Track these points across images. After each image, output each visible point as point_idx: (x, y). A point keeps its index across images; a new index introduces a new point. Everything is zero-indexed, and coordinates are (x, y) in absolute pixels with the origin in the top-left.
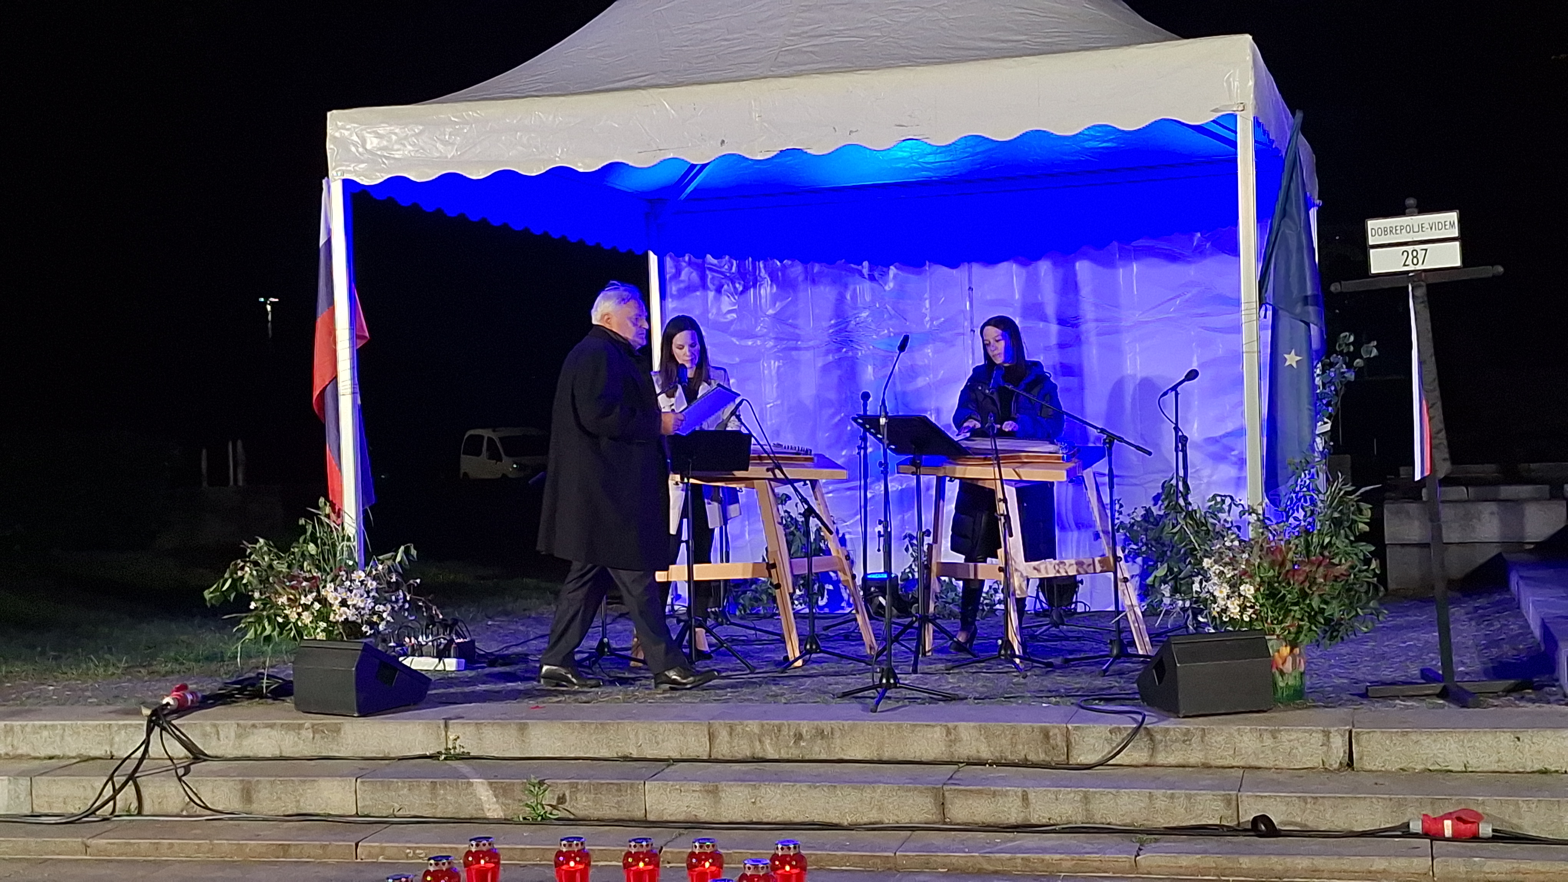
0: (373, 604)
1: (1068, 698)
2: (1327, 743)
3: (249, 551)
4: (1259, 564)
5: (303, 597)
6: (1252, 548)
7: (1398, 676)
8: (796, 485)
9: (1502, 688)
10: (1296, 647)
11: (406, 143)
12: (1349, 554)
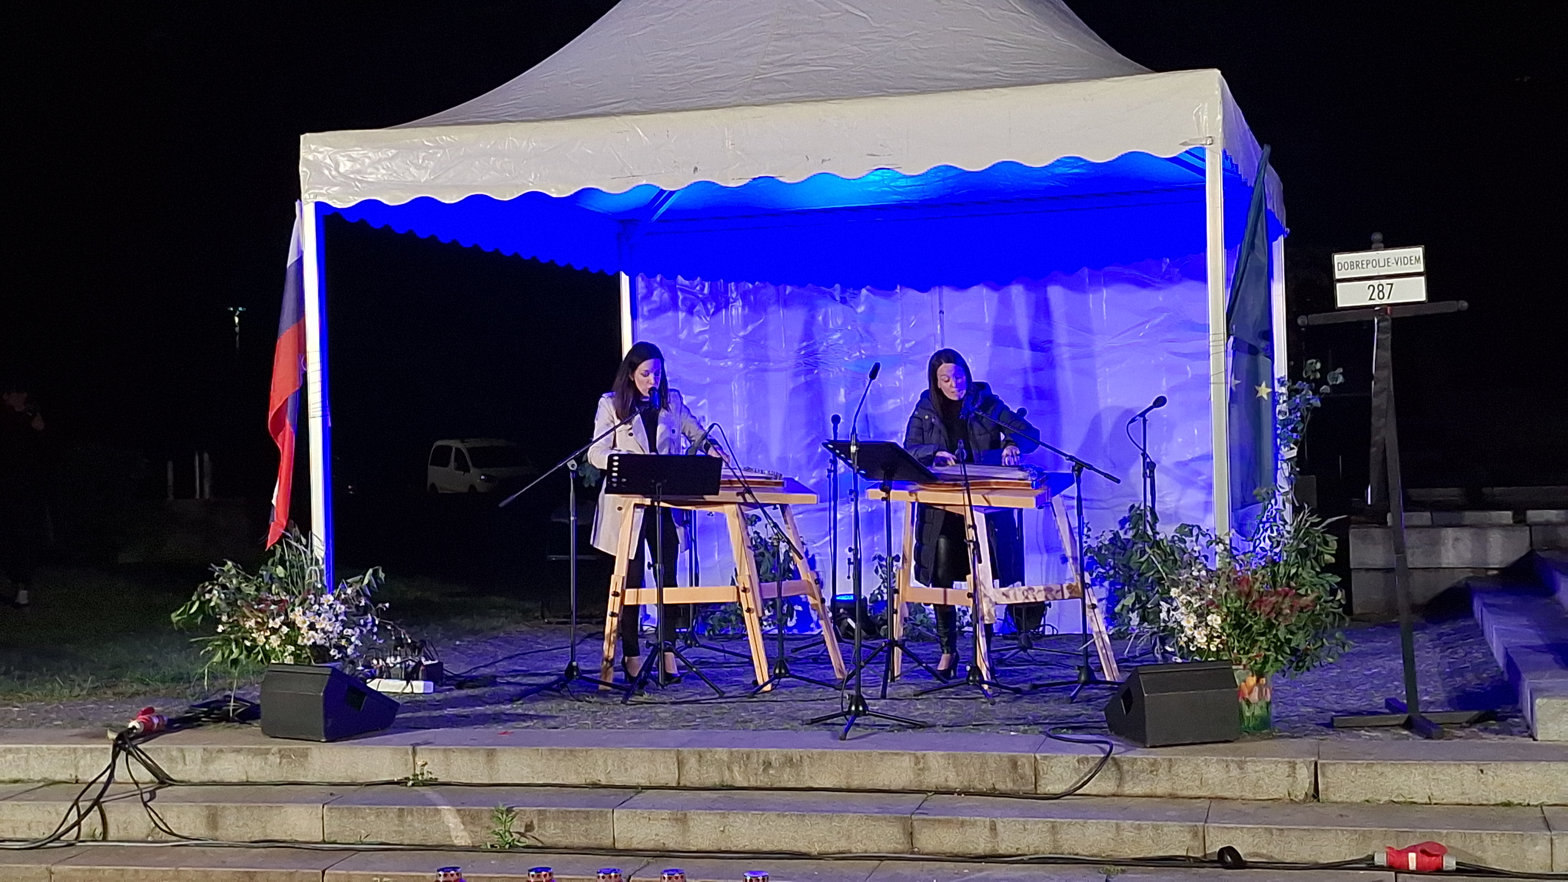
0: (341, 628)
1: (1036, 727)
2: (1292, 774)
3: (216, 574)
4: (1226, 594)
5: (271, 621)
6: (1219, 578)
7: (1363, 705)
8: (766, 509)
9: (1466, 719)
10: (1262, 677)
11: (380, 167)
12: (1315, 585)
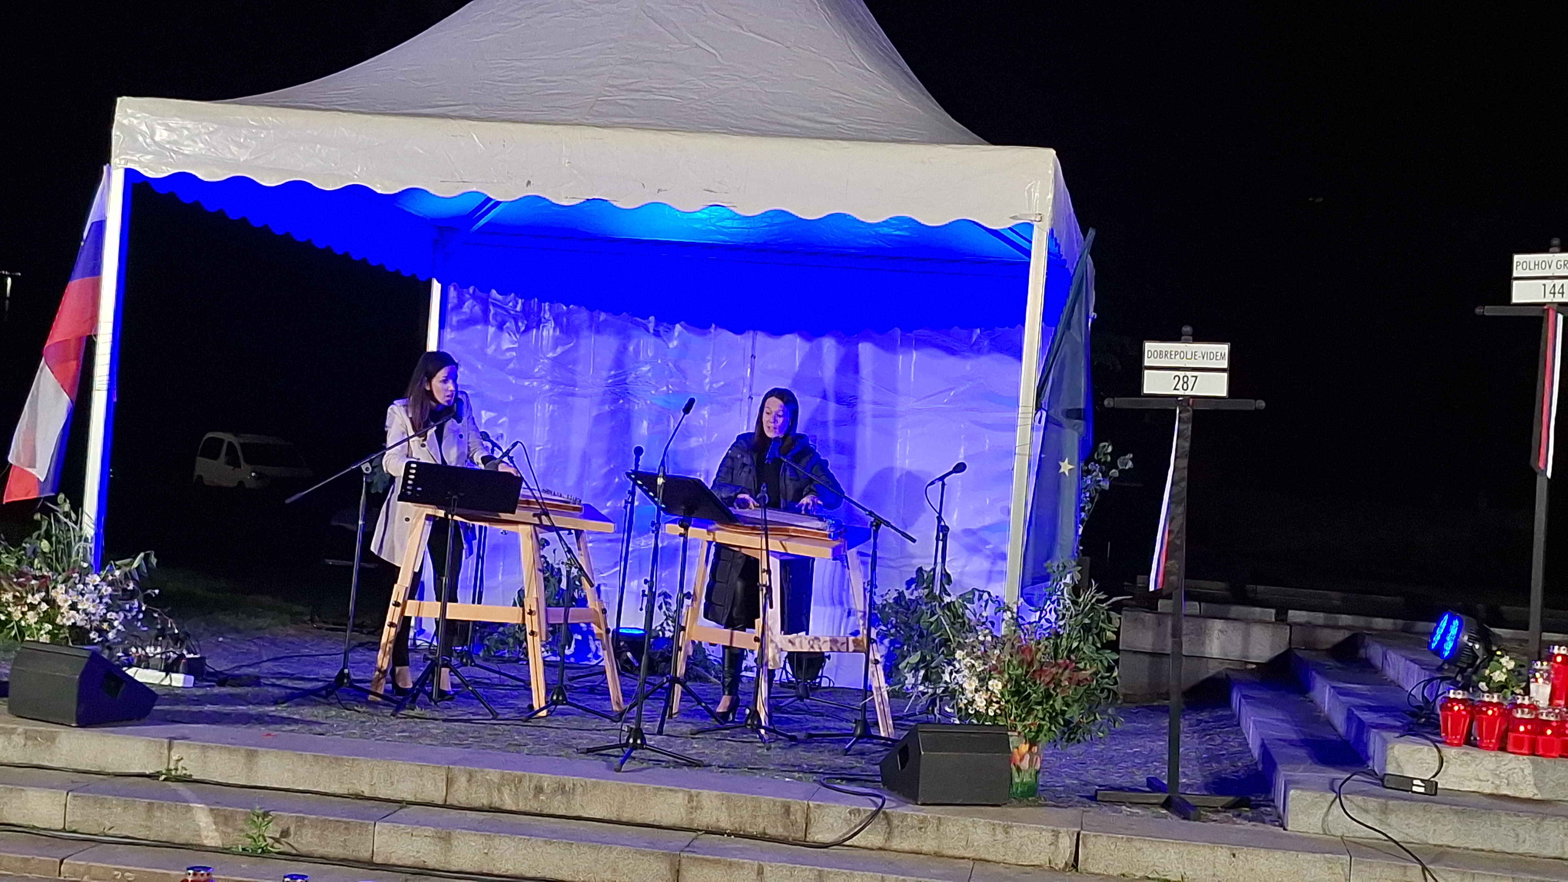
0: (105, 611)
1: (811, 775)
2: (1055, 843)
4: (1009, 660)
5: (30, 596)
6: (1004, 644)
7: (1124, 782)
8: (561, 532)
9: (1222, 804)
10: (1035, 745)
12: (1094, 660)
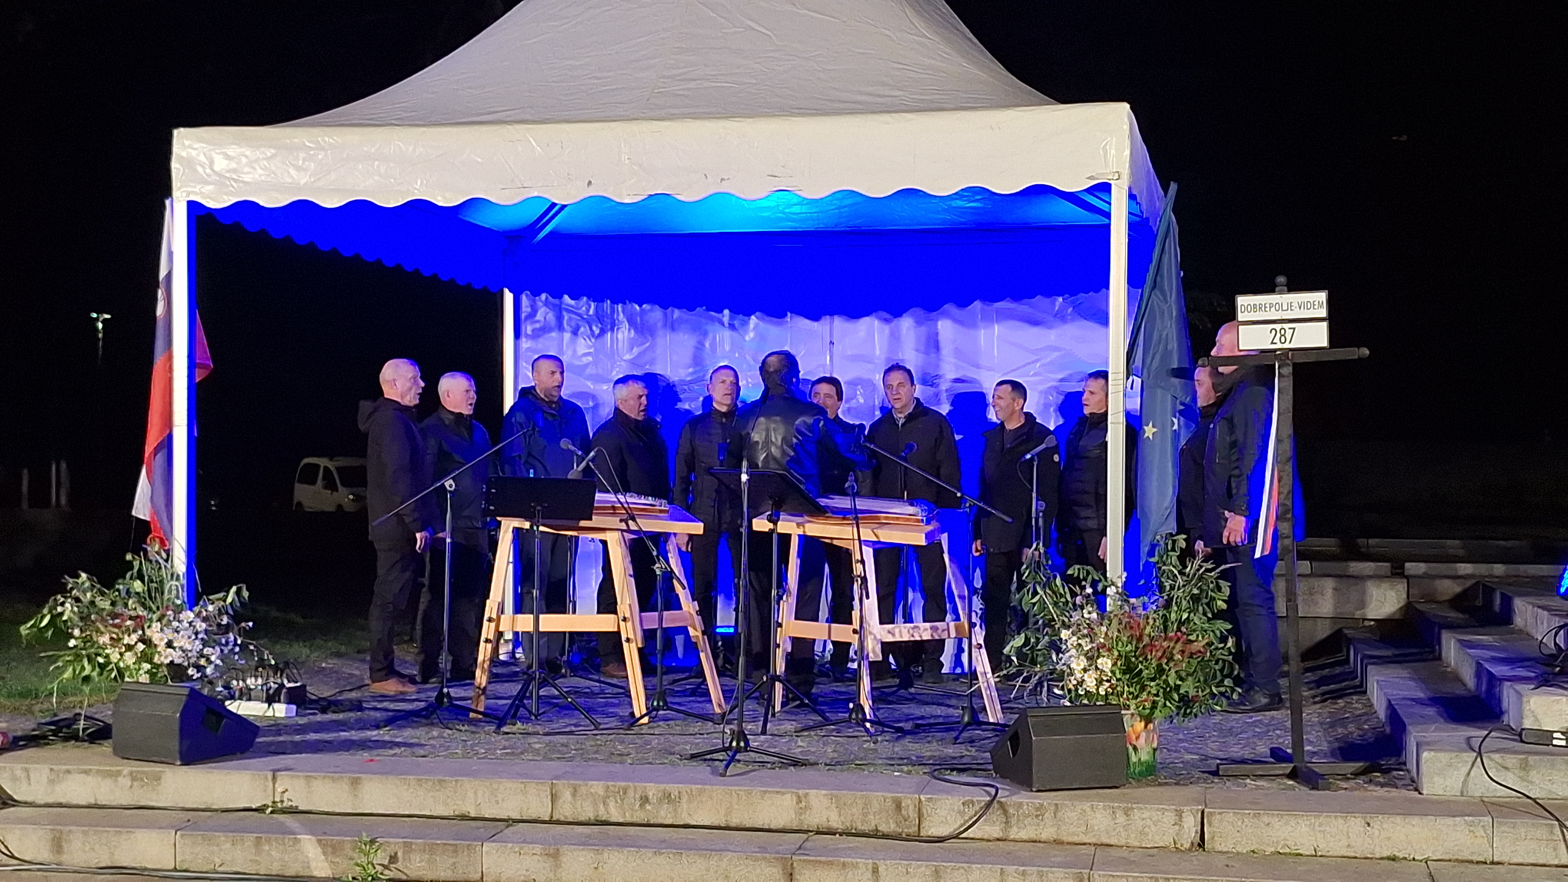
1: (920, 767)
2: (1178, 823)
3: (70, 586)
4: (1117, 637)
5: (126, 637)
6: (1111, 621)
9: (1351, 771)
10: (1151, 722)
11: (257, 167)
12: (1205, 631)
